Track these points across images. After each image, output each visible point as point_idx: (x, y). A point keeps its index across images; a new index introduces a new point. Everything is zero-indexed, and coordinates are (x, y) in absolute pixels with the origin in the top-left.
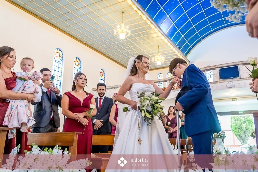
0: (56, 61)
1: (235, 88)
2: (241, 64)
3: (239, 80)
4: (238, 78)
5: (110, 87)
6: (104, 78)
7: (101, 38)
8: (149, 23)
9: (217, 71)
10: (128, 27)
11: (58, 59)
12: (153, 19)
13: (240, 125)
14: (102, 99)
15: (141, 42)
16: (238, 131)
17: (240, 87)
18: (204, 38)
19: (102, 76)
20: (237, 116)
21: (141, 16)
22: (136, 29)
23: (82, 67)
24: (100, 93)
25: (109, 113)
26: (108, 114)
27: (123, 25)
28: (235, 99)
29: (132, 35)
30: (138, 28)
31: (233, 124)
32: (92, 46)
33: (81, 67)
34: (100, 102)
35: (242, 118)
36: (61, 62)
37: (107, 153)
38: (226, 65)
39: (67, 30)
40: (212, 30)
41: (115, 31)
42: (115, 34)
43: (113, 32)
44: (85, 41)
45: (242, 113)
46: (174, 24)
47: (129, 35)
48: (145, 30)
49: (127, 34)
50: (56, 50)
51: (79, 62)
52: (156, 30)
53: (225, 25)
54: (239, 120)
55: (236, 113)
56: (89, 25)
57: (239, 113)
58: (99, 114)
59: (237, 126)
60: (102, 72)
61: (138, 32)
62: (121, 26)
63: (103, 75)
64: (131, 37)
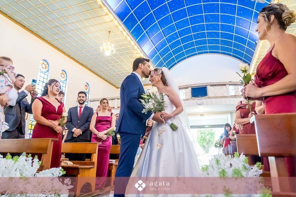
0: (42, 72)
1: (203, 105)
2: (209, 85)
3: (207, 98)
4: (206, 96)
5: (94, 99)
6: (89, 91)
7: (87, 54)
8: (133, 44)
9: (190, 90)
10: (113, 45)
11: (43, 70)
12: (137, 41)
13: (205, 137)
14: (82, 108)
15: (125, 61)
16: (203, 142)
17: (208, 105)
18: (179, 62)
19: (86, 89)
20: (203, 130)
21: (125, 36)
22: (121, 48)
23: (68, 79)
24: (80, 100)
25: (89, 121)
26: (88, 123)
27: (109, 43)
28: (203, 115)
29: (117, 54)
30: (123, 48)
31: (199, 137)
32: (79, 61)
33: (66, 80)
34: (80, 110)
35: (206, 131)
36: (47, 73)
37: (85, 161)
38: (197, 85)
39: (55, 43)
40: (186, 56)
41: (101, 47)
42: (101, 50)
43: (99, 49)
44: (72, 55)
45: (207, 127)
46: (154, 47)
47: (114, 52)
48: (129, 50)
49: (112, 51)
50: (43, 61)
51: (65, 75)
52: (139, 51)
53: (197, 52)
54: (204, 133)
55: (203, 127)
56: (77, 41)
57: (205, 127)
58: (79, 122)
59: (202, 138)
60: (87, 85)
61: (122, 51)
62: (107, 44)
63: (88, 88)
64: (115, 55)
